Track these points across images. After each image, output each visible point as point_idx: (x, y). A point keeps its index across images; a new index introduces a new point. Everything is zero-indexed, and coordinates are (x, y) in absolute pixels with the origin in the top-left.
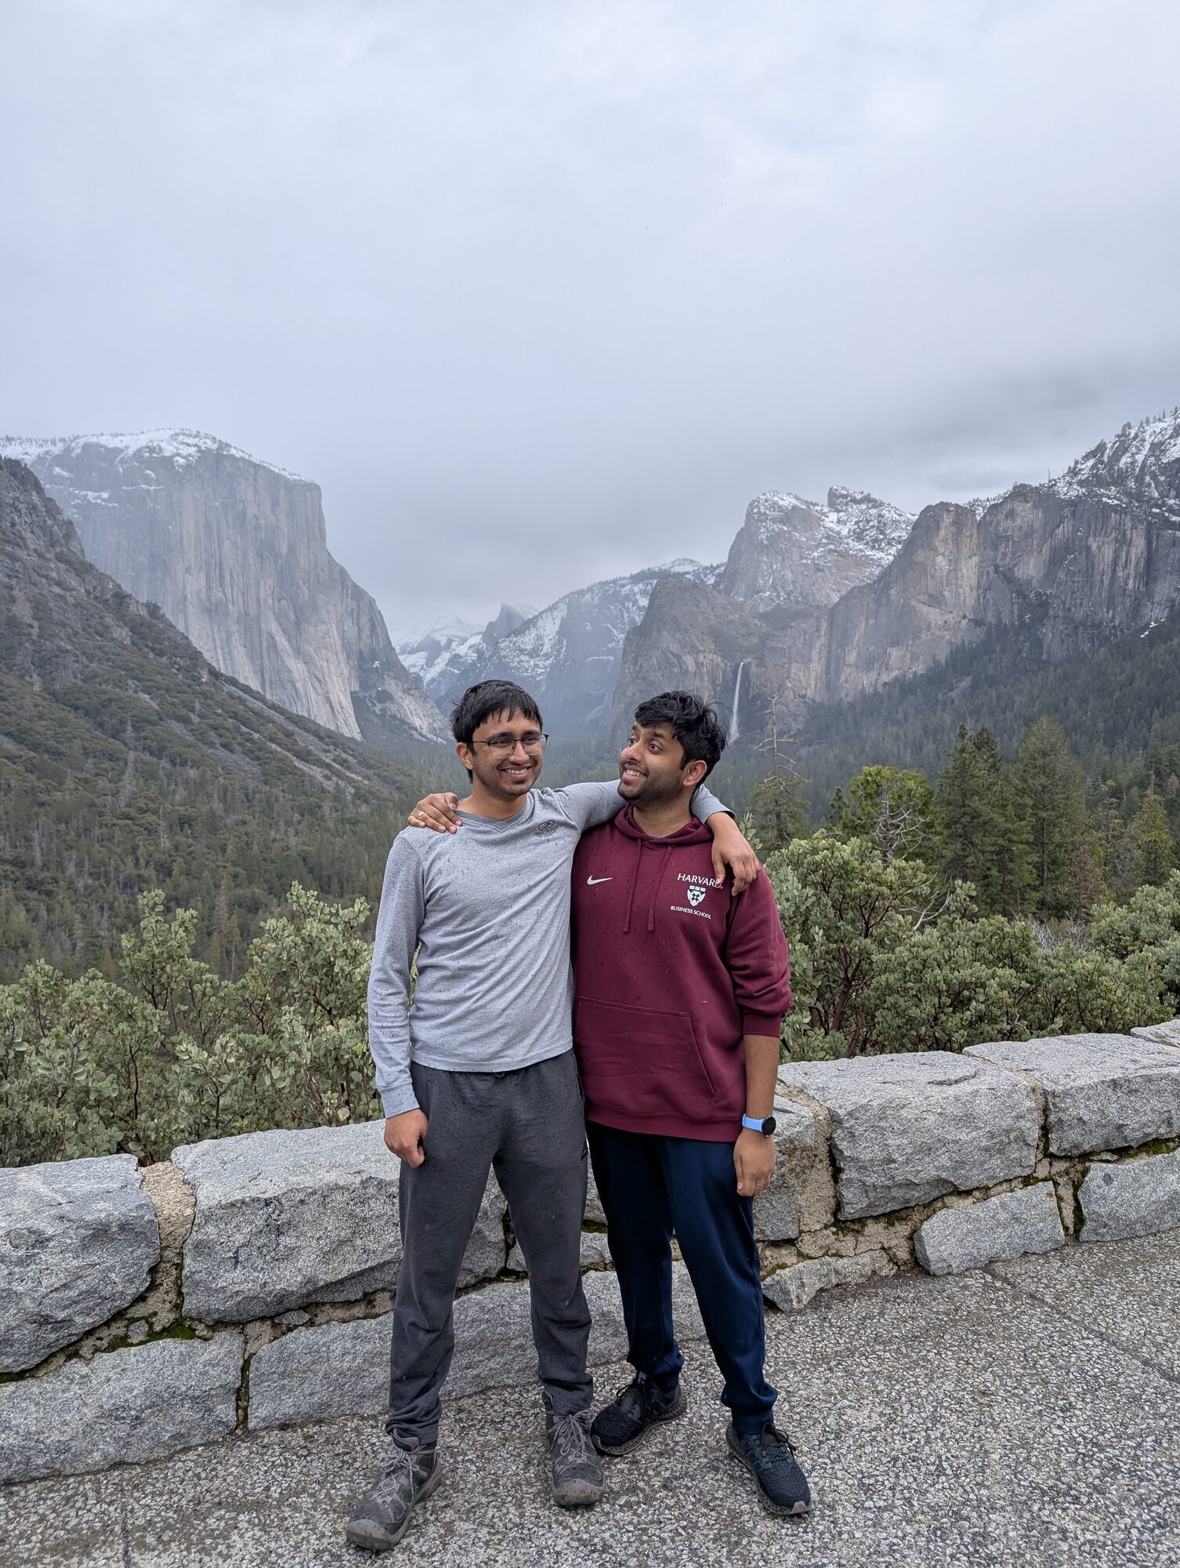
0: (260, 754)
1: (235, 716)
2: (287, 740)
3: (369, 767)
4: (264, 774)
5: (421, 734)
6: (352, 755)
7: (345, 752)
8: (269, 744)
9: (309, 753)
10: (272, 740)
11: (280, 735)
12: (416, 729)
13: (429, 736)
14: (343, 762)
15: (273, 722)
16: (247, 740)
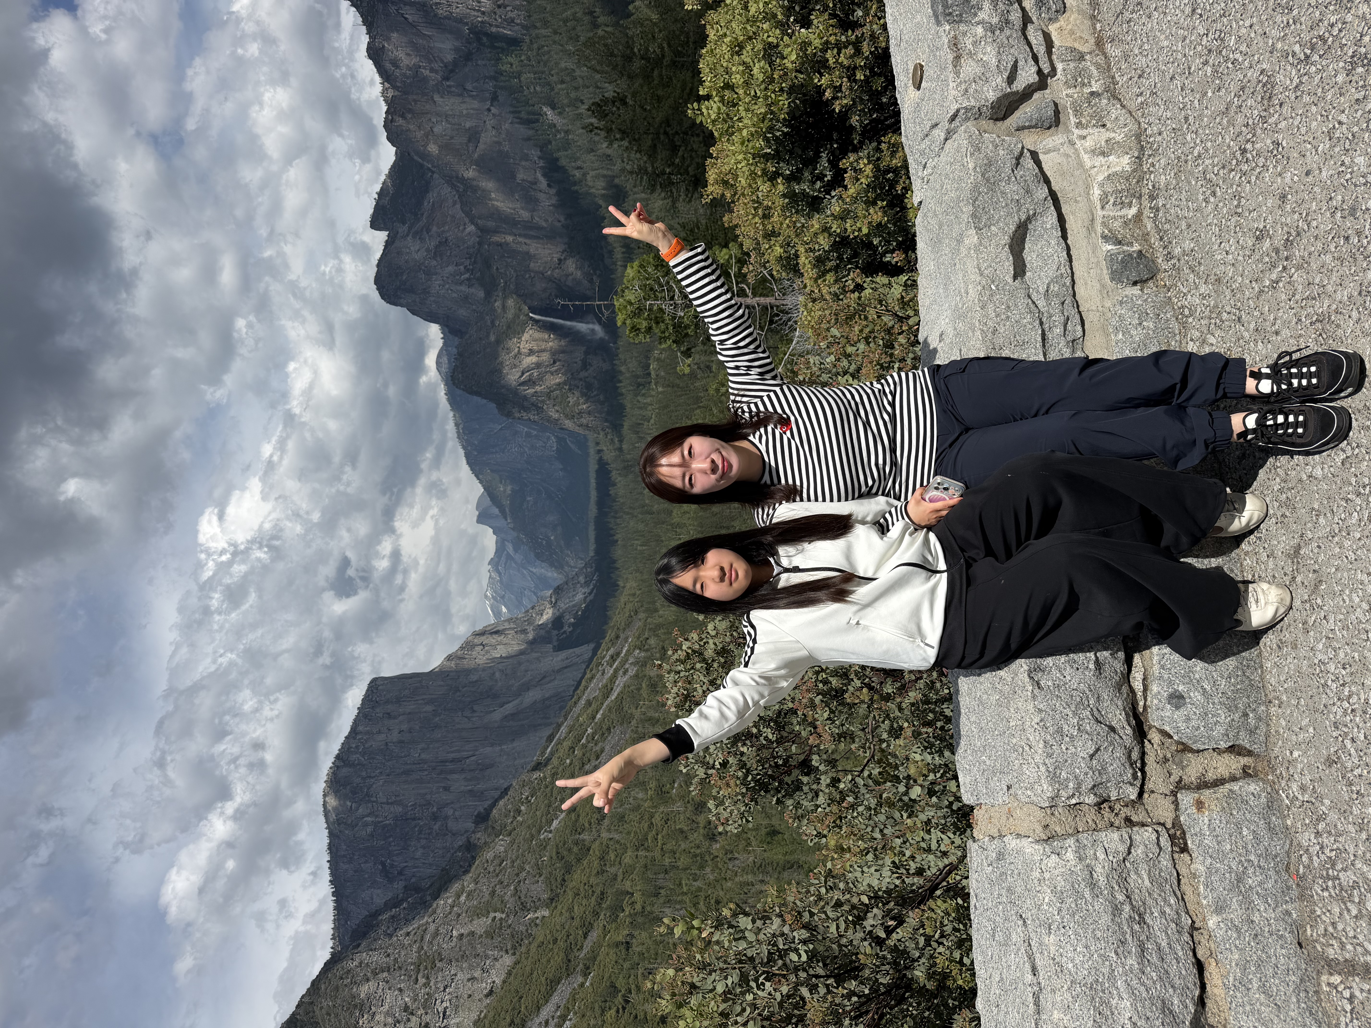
0: (605, 726)
3: (617, 637)
4: (622, 724)
6: (607, 651)
7: (604, 657)
8: (596, 720)
9: (605, 686)
10: (594, 718)
11: (589, 711)
14: (614, 658)
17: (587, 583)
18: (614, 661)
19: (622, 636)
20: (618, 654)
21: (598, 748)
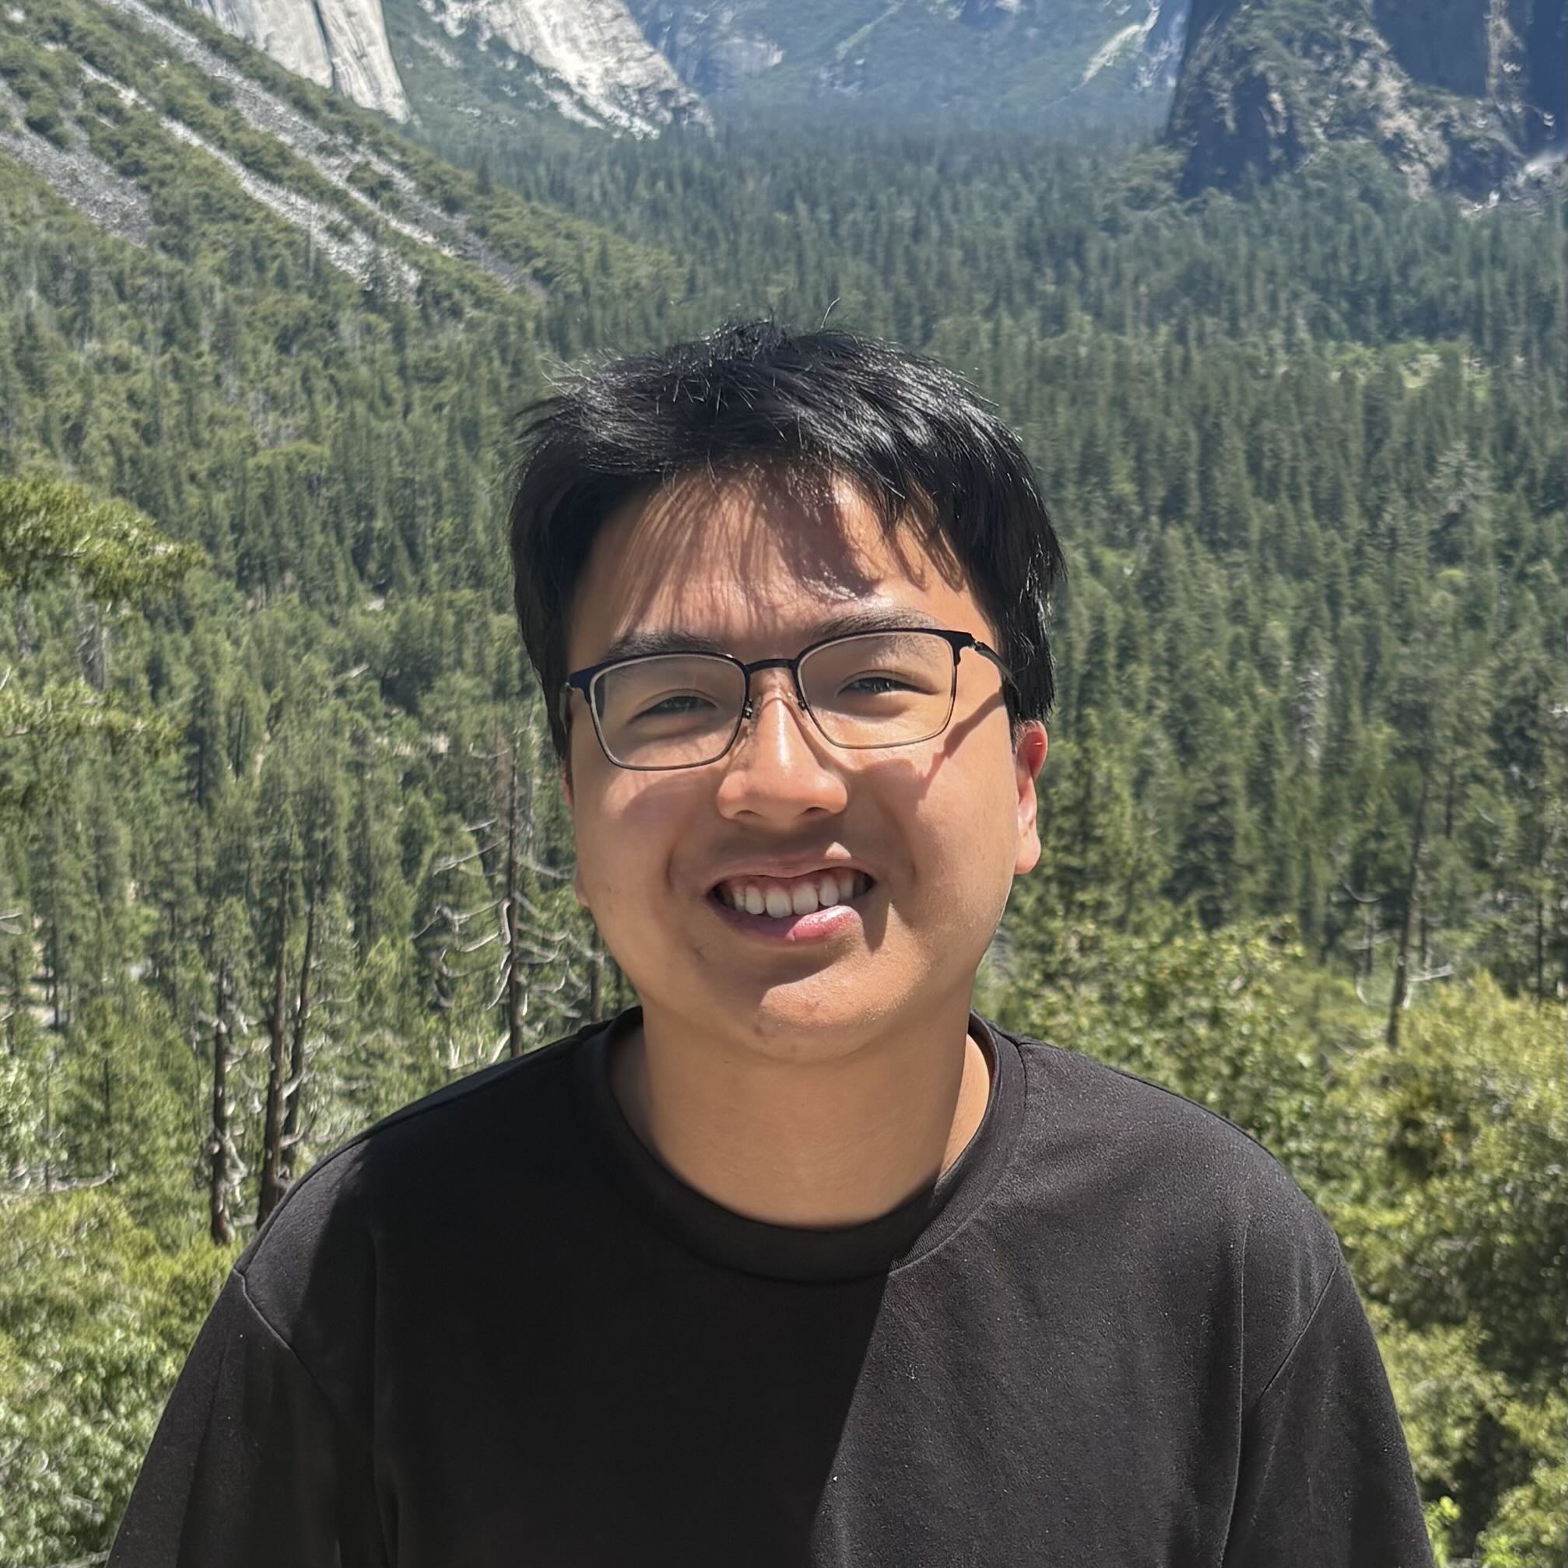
0: (144, 155)
1: (63, 31)
2: (217, 116)
3: (452, 205)
4: (158, 218)
5: (582, 104)
6: (403, 167)
7: (380, 154)
8: (167, 123)
9: (284, 156)
10: (174, 113)
11: (198, 98)
12: (564, 86)
13: (608, 110)
14: (379, 188)
15: (172, 54)
16: (101, 110)
17: (617, 93)
18: (372, 194)
19: (460, 221)
20: (394, 206)
21: (68, 127)
